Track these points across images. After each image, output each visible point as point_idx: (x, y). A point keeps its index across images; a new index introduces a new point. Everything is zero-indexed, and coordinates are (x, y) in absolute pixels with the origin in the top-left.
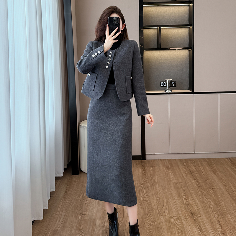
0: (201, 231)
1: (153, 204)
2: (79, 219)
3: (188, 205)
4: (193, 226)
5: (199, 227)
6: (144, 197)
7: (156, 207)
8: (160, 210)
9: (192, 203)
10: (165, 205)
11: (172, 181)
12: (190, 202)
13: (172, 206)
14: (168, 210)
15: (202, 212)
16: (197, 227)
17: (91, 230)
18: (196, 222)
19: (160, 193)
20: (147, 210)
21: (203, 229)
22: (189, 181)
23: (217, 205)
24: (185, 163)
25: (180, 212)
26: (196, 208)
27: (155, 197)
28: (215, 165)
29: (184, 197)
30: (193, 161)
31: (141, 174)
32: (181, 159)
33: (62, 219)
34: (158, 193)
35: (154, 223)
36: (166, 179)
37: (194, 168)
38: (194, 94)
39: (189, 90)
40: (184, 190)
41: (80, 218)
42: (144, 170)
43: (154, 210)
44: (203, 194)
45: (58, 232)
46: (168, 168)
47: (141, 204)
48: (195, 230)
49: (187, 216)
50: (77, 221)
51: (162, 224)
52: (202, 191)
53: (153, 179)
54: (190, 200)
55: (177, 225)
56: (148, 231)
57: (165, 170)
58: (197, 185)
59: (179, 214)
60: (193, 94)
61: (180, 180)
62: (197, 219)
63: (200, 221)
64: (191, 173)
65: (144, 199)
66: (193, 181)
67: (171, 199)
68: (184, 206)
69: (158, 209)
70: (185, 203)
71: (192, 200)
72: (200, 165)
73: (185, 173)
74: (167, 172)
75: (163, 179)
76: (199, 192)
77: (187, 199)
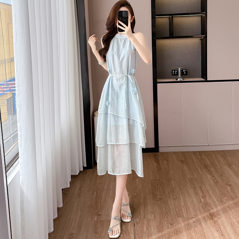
0: (222, 235)
1: (170, 204)
3: (206, 204)
4: (213, 229)
5: (220, 230)
6: (161, 195)
7: (173, 206)
8: (177, 210)
9: (210, 201)
10: (182, 204)
11: (187, 176)
12: (208, 200)
13: (189, 205)
16: (217, 231)
18: (216, 225)
20: (164, 210)
21: (224, 233)
22: (205, 176)
23: (236, 205)
24: (199, 155)
27: (171, 195)
28: (229, 158)
29: (201, 194)
30: (207, 154)
31: (156, 168)
32: (194, 152)
34: (174, 190)
35: (172, 226)
36: (181, 174)
37: (208, 161)
39: (202, 78)
40: (200, 187)
42: (158, 164)
43: (171, 210)
44: (220, 191)
46: (182, 162)
47: (157, 204)
48: (216, 234)
49: (206, 217)
52: (219, 187)
53: (168, 175)
54: (207, 198)
55: (196, 228)
56: (167, 235)
57: (179, 163)
58: (213, 181)
59: (197, 215)
61: (196, 176)
62: (217, 221)
63: (220, 223)
64: (206, 166)
65: (161, 197)
66: (209, 176)
67: (188, 197)
68: (202, 205)
69: (175, 209)
70: (202, 202)
71: (210, 198)
72: (214, 158)
73: (200, 167)
74: (181, 166)
75: (178, 174)
76: (216, 189)
77: (204, 197)
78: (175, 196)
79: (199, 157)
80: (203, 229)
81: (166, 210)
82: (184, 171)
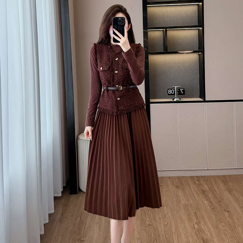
1: (160, 229)
3: (200, 230)
6: (150, 221)
10: (174, 230)
11: (182, 202)
12: (202, 227)
13: (181, 232)
14: (176, 237)
15: (215, 239)
19: (167, 216)
20: (152, 236)
22: (201, 201)
23: (233, 231)
24: (197, 180)
26: (209, 234)
27: (162, 221)
29: (195, 221)
34: (165, 216)
36: (174, 199)
37: (207, 187)
38: (206, 103)
39: (200, 98)
40: (195, 213)
43: (161, 236)
44: (216, 217)
46: (177, 187)
47: (146, 229)
52: (216, 213)
54: (201, 224)
58: (210, 207)
59: (189, 242)
60: (204, 103)
61: (191, 202)
64: (204, 192)
65: (151, 223)
66: (206, 202)
69: (165, 235)
70: (196, 228)
71: (204, 225)
73: (197, 193)
74: (176, 191)
75: (171, 200)
76: (213, 215)
77: (198, 223)
78: (166, 222)
81: (154, 236)
82: (179, 196)
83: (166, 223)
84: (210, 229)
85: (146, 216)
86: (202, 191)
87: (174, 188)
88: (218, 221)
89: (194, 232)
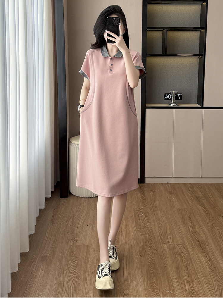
0: (209, 260)
1: (155, 231)
2: (71, 246)
3: (195, 233)
4: (200, 255)
5: (207, 256)
6: (145, 223)
7: (158, 234)
8: (162, 238)
9: (199, 230)
10: (168, 232)
11: (175, 207)
12: (197, 230)
13: (176, 234)
14: (171, 238)
15: (210, 241)
16: (205, 256)
17: (85, 257)
18: (204, 251)
19: (162, 219)
20: (147, 237)
21: (211, 258)
22: (195, 207)
24: (190, 188)
25: (186, 240)
26: (203, 236)
27: (156, 223)
29: (190, 224)
30: (200, 186)
31: (141, 198)
32: (185, 184)
33: (51, 244)
34: (159, 219)
35: (156, 251)
36: (168, 204)
37: (200, 194)
38: (204, 109)
39: (197, 104)
40: (190, 217)
41: (71, 244)
42: (143, 195)
43: (156, 237)
44: (211, 221)
45: (47, 258)
46: (171, 193)
47: (140, 231)
48: (203, 259)
49: (193, 244)
50: (68, 248)
51: (165, 252)
52: (210, 218)
53: (154, 205)
54: (196, 227)
55: (182, 253)
56: (150, 259)
57: (167, 195)
58: (204, 212)
59: (184, 243)
60: (202, 109)
61: (185, 207)
62: (205, 248)
63: (208, 250)
64: (197, 198)
65: (145, 225)
66: (200, 207)
67: (175, 225)
68: (190, 234)
69: (160, 237)
70: (191, 231)
71: (199, 228)
72: (207, 191)
73: (191, 198)
74: (169, 197)
75: (165, 204)
76: (207, 219)
77: (193, 226)
79: (190, 189)
80: (190, 254)
81: (149, 237)
82: (173, 201)
83: (160, 225)
84: (205, 232)
85: (140, 219)
86: (196, 197)
87: (167, 194)
88: (212, 225)
89: (189, 234)
